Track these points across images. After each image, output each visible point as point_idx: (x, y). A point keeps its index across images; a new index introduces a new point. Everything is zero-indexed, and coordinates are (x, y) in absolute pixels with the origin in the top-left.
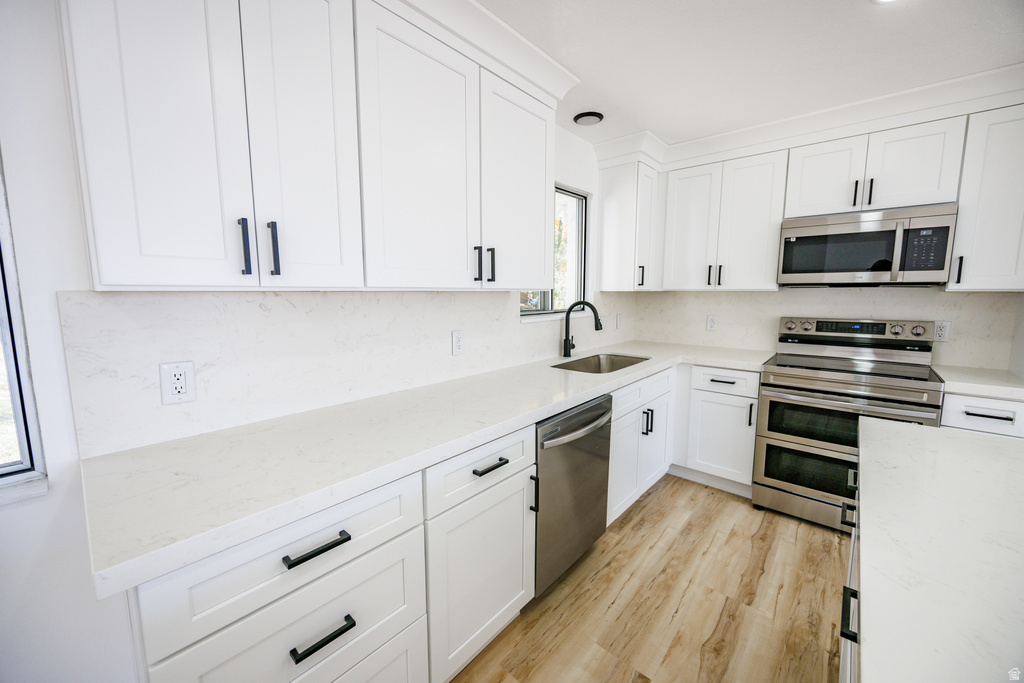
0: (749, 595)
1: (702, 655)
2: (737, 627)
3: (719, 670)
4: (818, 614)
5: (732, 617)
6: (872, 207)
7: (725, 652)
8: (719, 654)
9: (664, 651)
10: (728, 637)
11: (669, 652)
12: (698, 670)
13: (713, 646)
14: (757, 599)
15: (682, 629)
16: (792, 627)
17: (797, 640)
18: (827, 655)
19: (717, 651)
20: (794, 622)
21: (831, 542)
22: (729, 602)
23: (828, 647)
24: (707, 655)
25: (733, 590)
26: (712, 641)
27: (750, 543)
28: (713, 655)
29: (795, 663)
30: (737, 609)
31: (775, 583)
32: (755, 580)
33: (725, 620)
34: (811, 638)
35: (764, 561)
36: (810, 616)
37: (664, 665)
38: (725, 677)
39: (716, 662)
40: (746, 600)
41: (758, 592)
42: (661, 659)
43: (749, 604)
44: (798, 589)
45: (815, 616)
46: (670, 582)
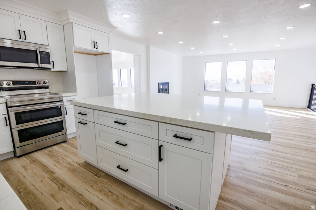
0: (51, 172)
1: (62, 190)
2: (59, 179)
3: (69, 188)
4: (68, 162)
5: (55, 179)
6: (26, 41)
7: (65, 185)
8: (64, 186)
9: (54, 200)
10: (61, 182)
11: (55, 199)
12: (66, 193)
13: (61, 187)
14: (54, 171)
15: (49, 193)
16: (68, 168)
17: (72, 169)
18: (79, 166)
19: (63, 186)
20: (67, 167)
21: (50, 150)
22: (50, 178)
23: (77, 165)
24: (63, 189)
25: (46, 175)
26: (59, 186)
27: (32, 165)
28: (64, 188)
29: (77, 172)
30: (54, 177)
31: (52, 166)
32: (47, 169)
33: (55, 181)
34: (73, 166)
35: (43, 164)
36: (67, 164)
37: (58, 201)
38: (72, 187)
39: (66, 188)
40: (53, 174)
41: (52, 170)
42: (56, 202)
43: (54, 174)
44: (58, 162)
45: (68, 163)
46: (27, 191)
